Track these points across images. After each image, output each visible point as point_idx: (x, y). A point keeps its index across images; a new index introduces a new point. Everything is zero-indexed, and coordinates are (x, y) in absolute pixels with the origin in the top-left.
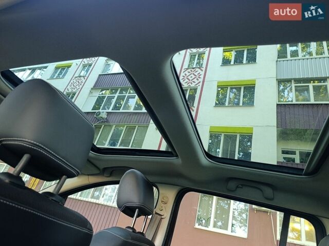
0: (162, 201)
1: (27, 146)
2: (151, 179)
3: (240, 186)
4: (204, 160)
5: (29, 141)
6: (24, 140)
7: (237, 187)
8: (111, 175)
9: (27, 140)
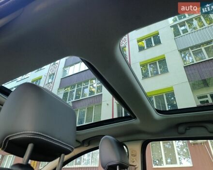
0: (132, 155)
1: (30, 136)
2: (120, 140)
3: (188, 128)
4: (157, 116)
5: (30, 132)
6: (26, 132)
7: (186, 129)
8: (89, 144)
9: (28, 132)
